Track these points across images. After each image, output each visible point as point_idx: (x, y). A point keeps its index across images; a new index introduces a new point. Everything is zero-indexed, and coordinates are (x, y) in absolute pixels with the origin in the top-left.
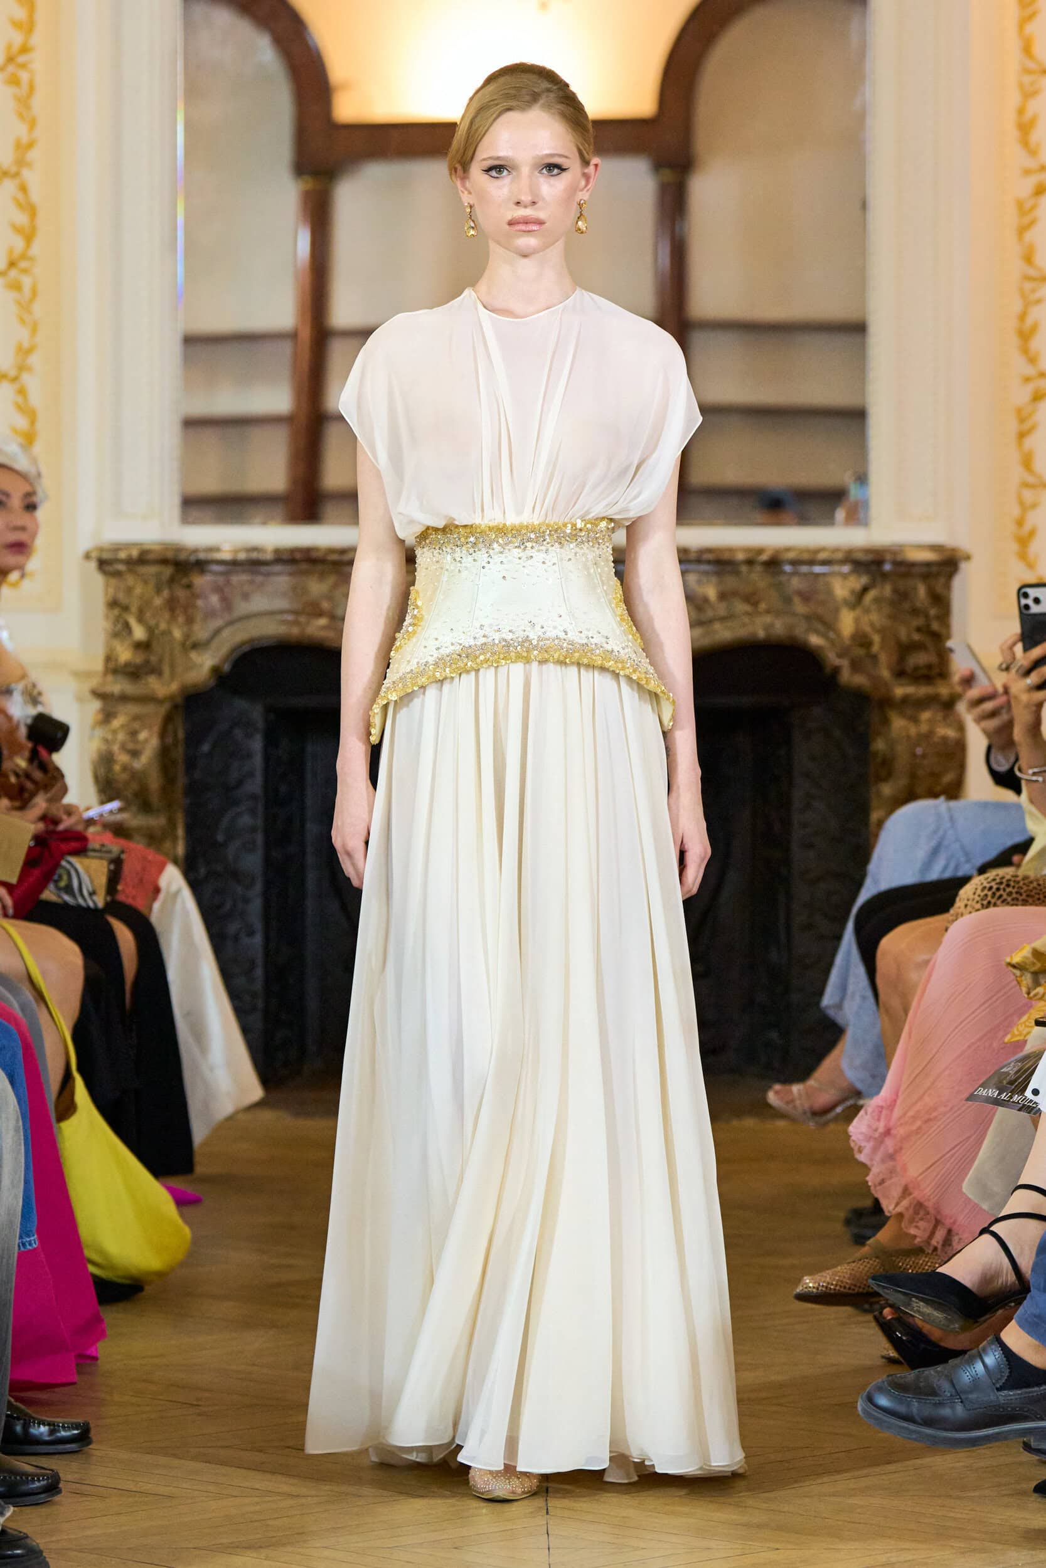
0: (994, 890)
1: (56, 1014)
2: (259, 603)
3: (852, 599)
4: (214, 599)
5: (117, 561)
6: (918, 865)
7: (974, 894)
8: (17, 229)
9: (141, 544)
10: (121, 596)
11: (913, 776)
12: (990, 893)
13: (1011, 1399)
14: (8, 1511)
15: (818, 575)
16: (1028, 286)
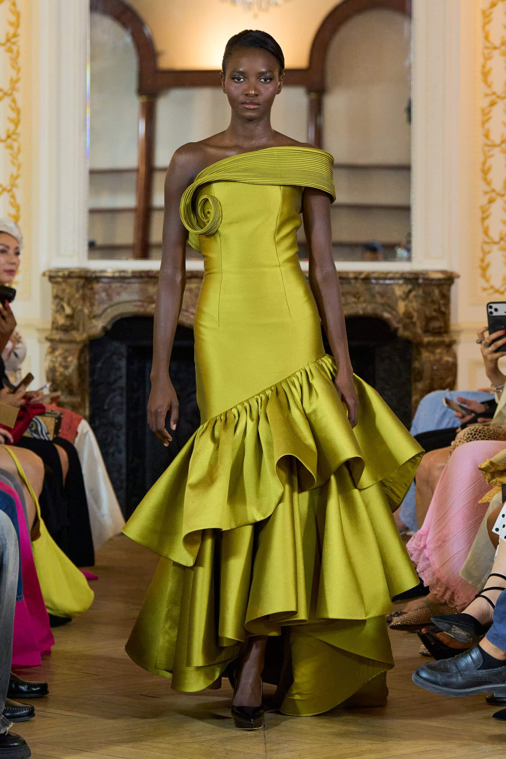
0: (473, 434)
1: (31, 490)
2: (125, 296)
3: (404, 296)
4: (103, 295)
5: (59, 277)
6: (436, 421)
7: (464, 436)
8: (11, 120)
9: (68, 269)
10: (60, 293)
11: (432, 379)
12: (471, 436)
13: (484, 674)
14: (11, 724)
15: (388, 285)
16: (487, 148)
